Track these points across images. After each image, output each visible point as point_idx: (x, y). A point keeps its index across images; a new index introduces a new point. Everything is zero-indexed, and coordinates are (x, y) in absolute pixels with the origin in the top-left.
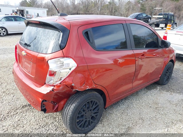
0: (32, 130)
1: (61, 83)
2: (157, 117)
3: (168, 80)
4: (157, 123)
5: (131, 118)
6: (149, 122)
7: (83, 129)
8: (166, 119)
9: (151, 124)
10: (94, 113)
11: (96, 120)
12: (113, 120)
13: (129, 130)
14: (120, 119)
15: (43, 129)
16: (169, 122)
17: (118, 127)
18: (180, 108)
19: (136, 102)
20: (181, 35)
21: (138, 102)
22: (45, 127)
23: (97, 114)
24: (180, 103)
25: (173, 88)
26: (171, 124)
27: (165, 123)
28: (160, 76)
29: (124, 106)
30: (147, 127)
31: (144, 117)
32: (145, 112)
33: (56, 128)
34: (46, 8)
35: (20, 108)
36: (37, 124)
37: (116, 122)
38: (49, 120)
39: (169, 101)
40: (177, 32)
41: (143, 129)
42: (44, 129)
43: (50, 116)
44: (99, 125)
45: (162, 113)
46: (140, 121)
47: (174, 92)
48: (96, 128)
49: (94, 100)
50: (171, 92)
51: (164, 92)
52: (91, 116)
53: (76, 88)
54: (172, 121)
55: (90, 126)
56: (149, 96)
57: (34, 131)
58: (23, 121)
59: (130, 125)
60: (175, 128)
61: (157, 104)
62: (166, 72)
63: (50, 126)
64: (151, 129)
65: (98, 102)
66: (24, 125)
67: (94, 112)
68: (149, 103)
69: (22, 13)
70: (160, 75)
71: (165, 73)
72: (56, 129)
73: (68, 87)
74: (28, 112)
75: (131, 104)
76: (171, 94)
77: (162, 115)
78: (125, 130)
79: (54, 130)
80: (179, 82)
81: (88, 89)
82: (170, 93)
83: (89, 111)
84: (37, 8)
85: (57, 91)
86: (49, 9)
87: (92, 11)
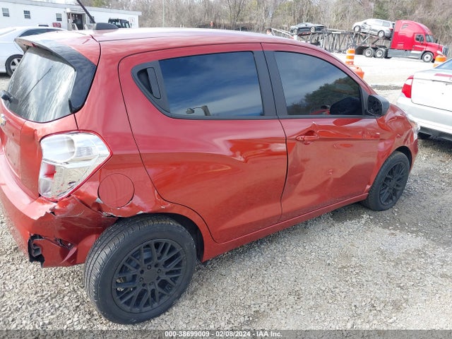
0: (20, 306)
1: (69, 196)
2: (337, 290)
3: (394, 198)
4: (333, 306)
5: (269, 288)
6: (312, 303)
7: (137, 310)
8: (359, 298)
9: (317, 306)
10: (167, 273)
11: (174, 289)
12: (222, 293)
13: (256, 320)
14: (240, 290)
15: (47, 304)
16: (364, 304)
17: (231, 310)
18: (405, 269)
19: (294, 250)
20: (447, 83)
21: (300, 249)
22: (54, 300)
23: (176, 276)
24: (410, 259)
25: (403, 218)
26: (367, 309)
27: (353, 308)
28: (368, 187)
29: (261, 259)
30: (302, 313)
31: (303, 288)
32: (310, 277)
33: (78, 304)
34: (139, 10)
35: (8, 253)
36: (36, 293)
37: (228, 299)
38: (67, 284)
39: (382, 252)
40: (437, 75)
41: (291, 320)
42: (50, 304)
43: (72, 274)
44: (184, 303)
45: (354, 280)
46: (291, 297)
47: (402, 230)
48: (174, 308)
49: (164, 241)
50: (394, 229)
51: (378, 229)
52: (157, 280)
53: (109, 210)
54: (373, 302)
55: (156, 305)
56: (332, 237)
57: (24, 307)
58: (7, 282)
59: (262, 306)
60: (375, 322)
61: (347, 257)
62: (387, 179)
63: (66, 298)
64: (312, 319)
65: (176, 245)
66: (6, 293)
67: (168, 270)
68: (328, 254)
69: (79, 22)
70: (369, 184)
71: (383, 179)
72: (78, 306)
73: (87, 205)
74: (24, 261)
75: (280, 255)
76: (393, 234)
77: (353, 286)
78: (247, 319)
79: (71, 308)
80: (423, 204)
81: (141, 212)
82: (392, 231)
83: (153, 268)
84: (115, 10)
85: (63, 215)
86: (145, 12)
87: (251, 19)
